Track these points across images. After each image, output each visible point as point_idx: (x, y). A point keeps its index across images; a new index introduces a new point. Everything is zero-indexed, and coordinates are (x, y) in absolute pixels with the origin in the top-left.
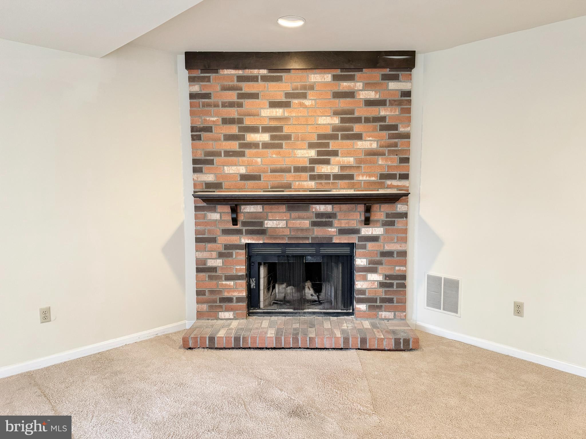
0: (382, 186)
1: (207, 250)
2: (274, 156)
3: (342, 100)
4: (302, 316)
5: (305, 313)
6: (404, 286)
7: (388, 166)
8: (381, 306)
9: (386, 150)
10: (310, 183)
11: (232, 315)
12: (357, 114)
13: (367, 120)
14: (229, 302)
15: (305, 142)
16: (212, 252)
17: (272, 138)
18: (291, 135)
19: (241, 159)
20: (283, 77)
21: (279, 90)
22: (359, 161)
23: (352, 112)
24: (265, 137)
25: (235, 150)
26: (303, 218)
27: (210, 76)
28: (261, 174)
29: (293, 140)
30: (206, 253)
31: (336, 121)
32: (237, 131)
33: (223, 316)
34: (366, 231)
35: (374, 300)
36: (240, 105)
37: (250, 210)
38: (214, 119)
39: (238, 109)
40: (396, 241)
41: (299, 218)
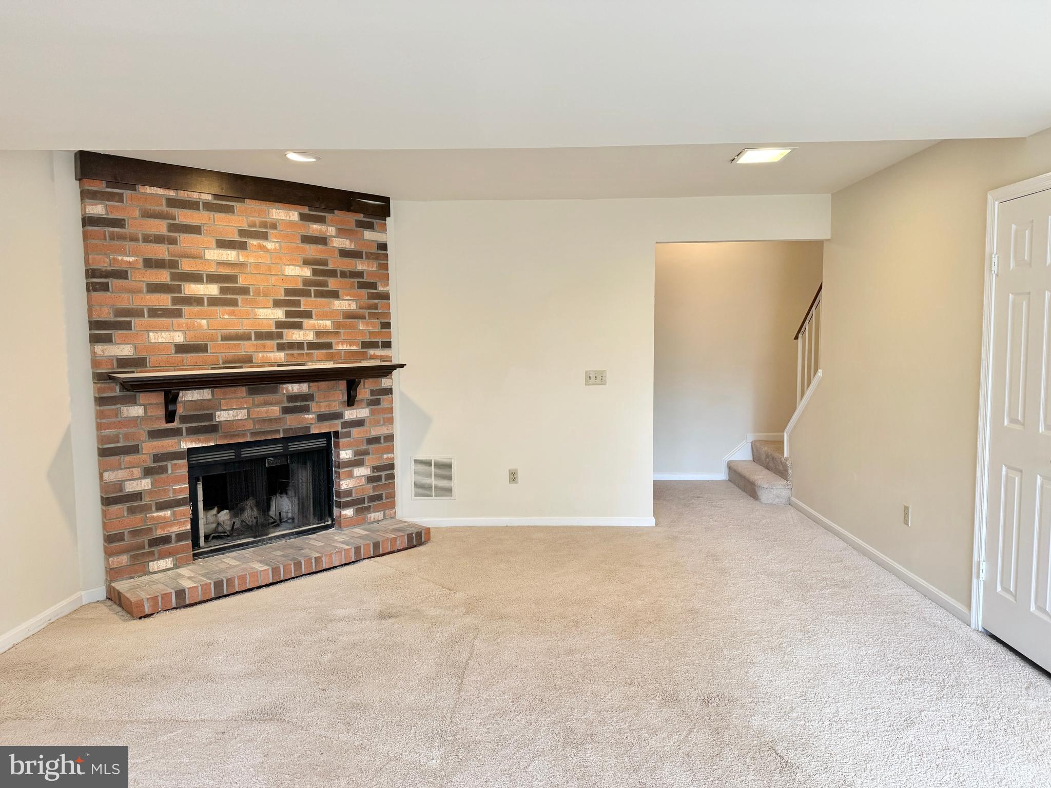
0: (364, 356)
1: (123, 467)
2: (226, 317)
3: (313, 246)
4: (267, 543)
5: (271, 539)
6: (392, 477)
7: (369, 332)
8: (370, 506)
9: (366, 312)
10: (277, 354)
11: (170, 562)
12: (331, 266)
13: (343, 274)
14: (164, 544)
15: (269, 298)
16: (134, 469)
17: (223, 290)
18: (249, 288)
19: (175, 320)
20: (235, 208)
21: (230, 225)
22: (337, 325)
23: (325, 263)
24: (213, 290)
25: (167, 307)
26: (271, 404)
27: (123, 194)
28: (208, 343)
29: (251, 294)
30: (122, 471)
31: (307, 272)
32: (168, 279)
33: (156, 567)
34: (350, 414)
35: (361, 501)
36: (173, 241)
37: (193, 397)
38: (131, 259)
39: (169, 246)
40: (382, 423)
41: (266, 403)
